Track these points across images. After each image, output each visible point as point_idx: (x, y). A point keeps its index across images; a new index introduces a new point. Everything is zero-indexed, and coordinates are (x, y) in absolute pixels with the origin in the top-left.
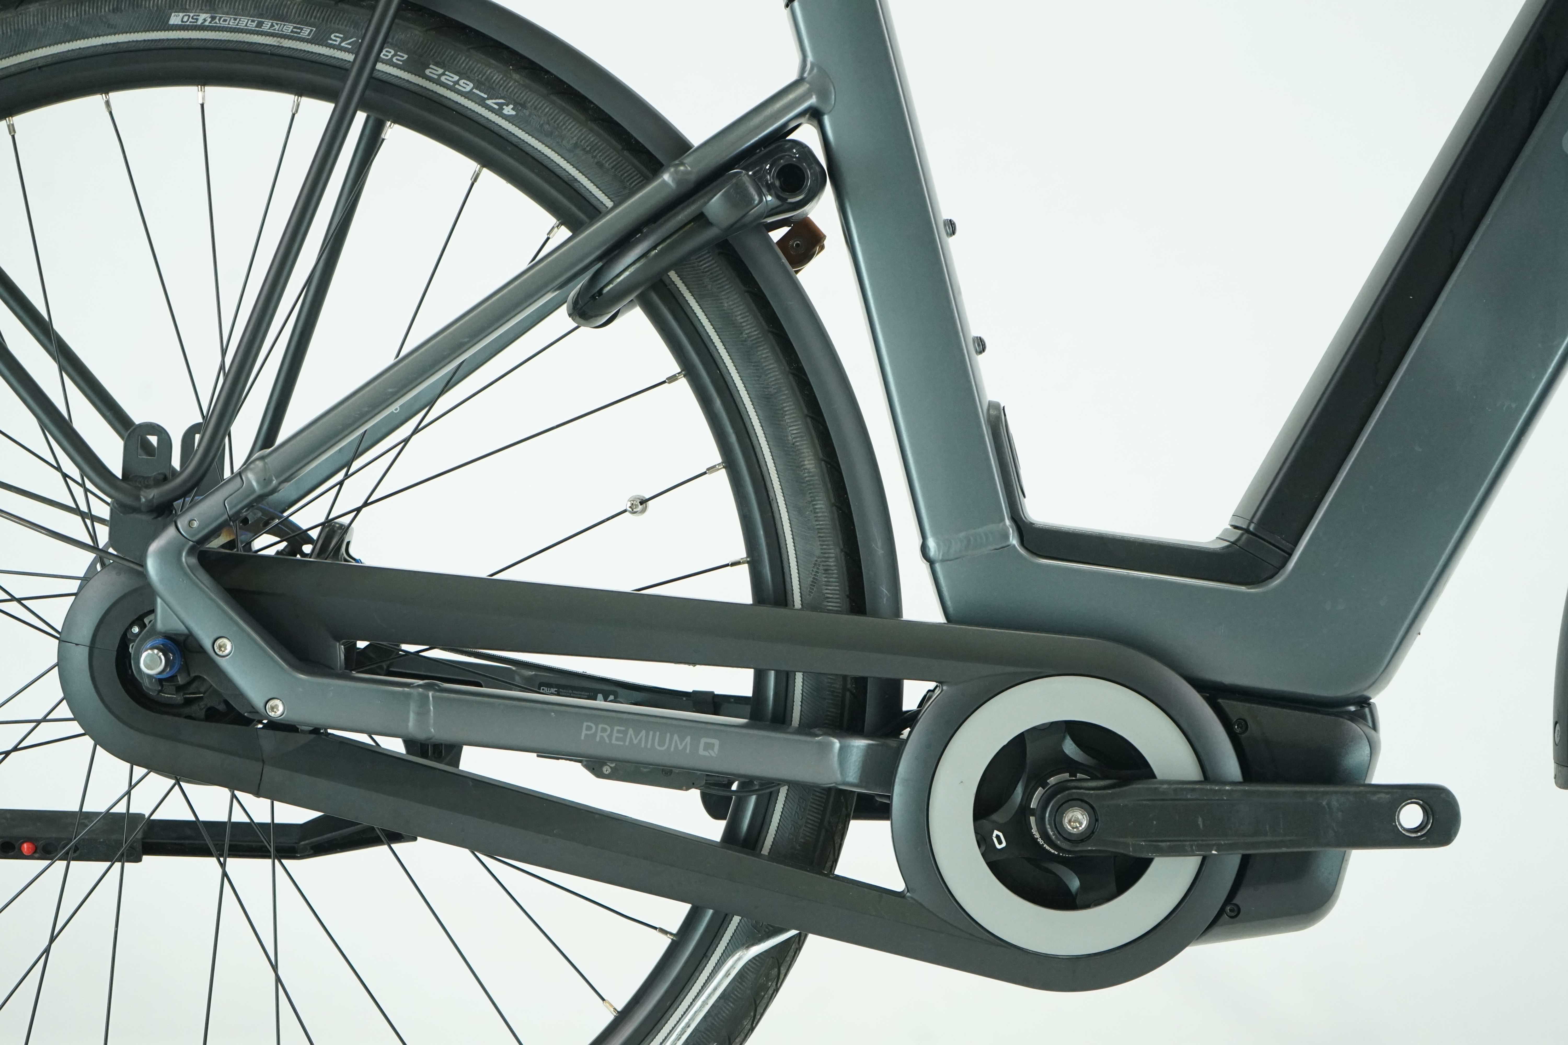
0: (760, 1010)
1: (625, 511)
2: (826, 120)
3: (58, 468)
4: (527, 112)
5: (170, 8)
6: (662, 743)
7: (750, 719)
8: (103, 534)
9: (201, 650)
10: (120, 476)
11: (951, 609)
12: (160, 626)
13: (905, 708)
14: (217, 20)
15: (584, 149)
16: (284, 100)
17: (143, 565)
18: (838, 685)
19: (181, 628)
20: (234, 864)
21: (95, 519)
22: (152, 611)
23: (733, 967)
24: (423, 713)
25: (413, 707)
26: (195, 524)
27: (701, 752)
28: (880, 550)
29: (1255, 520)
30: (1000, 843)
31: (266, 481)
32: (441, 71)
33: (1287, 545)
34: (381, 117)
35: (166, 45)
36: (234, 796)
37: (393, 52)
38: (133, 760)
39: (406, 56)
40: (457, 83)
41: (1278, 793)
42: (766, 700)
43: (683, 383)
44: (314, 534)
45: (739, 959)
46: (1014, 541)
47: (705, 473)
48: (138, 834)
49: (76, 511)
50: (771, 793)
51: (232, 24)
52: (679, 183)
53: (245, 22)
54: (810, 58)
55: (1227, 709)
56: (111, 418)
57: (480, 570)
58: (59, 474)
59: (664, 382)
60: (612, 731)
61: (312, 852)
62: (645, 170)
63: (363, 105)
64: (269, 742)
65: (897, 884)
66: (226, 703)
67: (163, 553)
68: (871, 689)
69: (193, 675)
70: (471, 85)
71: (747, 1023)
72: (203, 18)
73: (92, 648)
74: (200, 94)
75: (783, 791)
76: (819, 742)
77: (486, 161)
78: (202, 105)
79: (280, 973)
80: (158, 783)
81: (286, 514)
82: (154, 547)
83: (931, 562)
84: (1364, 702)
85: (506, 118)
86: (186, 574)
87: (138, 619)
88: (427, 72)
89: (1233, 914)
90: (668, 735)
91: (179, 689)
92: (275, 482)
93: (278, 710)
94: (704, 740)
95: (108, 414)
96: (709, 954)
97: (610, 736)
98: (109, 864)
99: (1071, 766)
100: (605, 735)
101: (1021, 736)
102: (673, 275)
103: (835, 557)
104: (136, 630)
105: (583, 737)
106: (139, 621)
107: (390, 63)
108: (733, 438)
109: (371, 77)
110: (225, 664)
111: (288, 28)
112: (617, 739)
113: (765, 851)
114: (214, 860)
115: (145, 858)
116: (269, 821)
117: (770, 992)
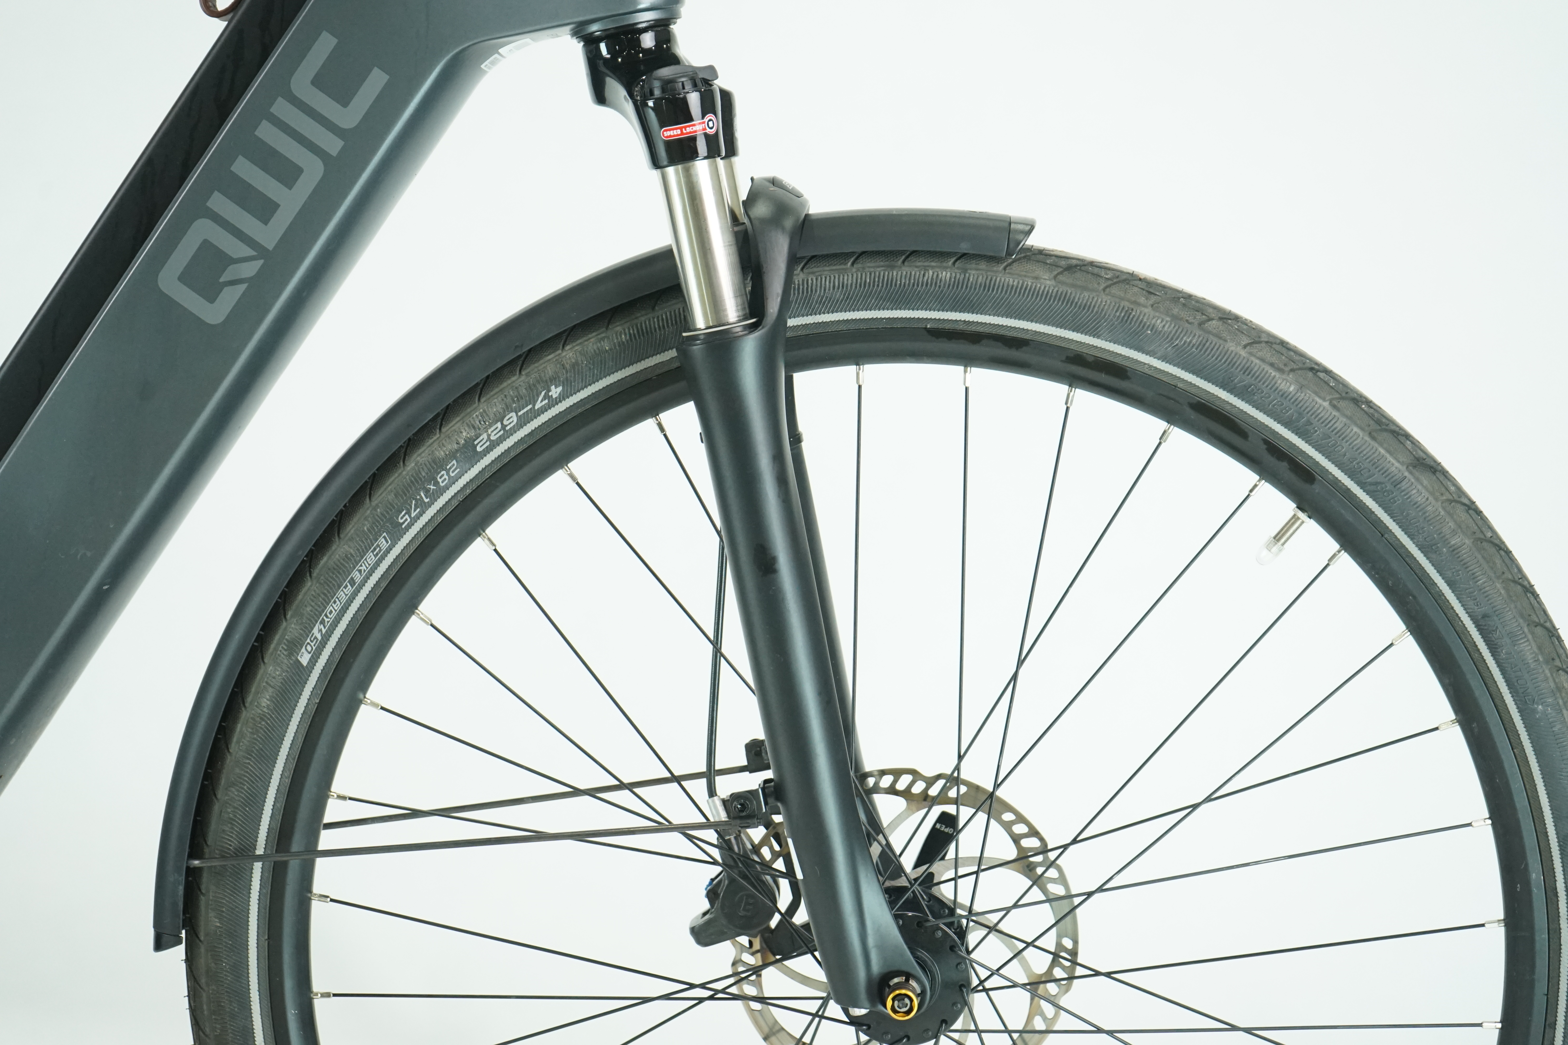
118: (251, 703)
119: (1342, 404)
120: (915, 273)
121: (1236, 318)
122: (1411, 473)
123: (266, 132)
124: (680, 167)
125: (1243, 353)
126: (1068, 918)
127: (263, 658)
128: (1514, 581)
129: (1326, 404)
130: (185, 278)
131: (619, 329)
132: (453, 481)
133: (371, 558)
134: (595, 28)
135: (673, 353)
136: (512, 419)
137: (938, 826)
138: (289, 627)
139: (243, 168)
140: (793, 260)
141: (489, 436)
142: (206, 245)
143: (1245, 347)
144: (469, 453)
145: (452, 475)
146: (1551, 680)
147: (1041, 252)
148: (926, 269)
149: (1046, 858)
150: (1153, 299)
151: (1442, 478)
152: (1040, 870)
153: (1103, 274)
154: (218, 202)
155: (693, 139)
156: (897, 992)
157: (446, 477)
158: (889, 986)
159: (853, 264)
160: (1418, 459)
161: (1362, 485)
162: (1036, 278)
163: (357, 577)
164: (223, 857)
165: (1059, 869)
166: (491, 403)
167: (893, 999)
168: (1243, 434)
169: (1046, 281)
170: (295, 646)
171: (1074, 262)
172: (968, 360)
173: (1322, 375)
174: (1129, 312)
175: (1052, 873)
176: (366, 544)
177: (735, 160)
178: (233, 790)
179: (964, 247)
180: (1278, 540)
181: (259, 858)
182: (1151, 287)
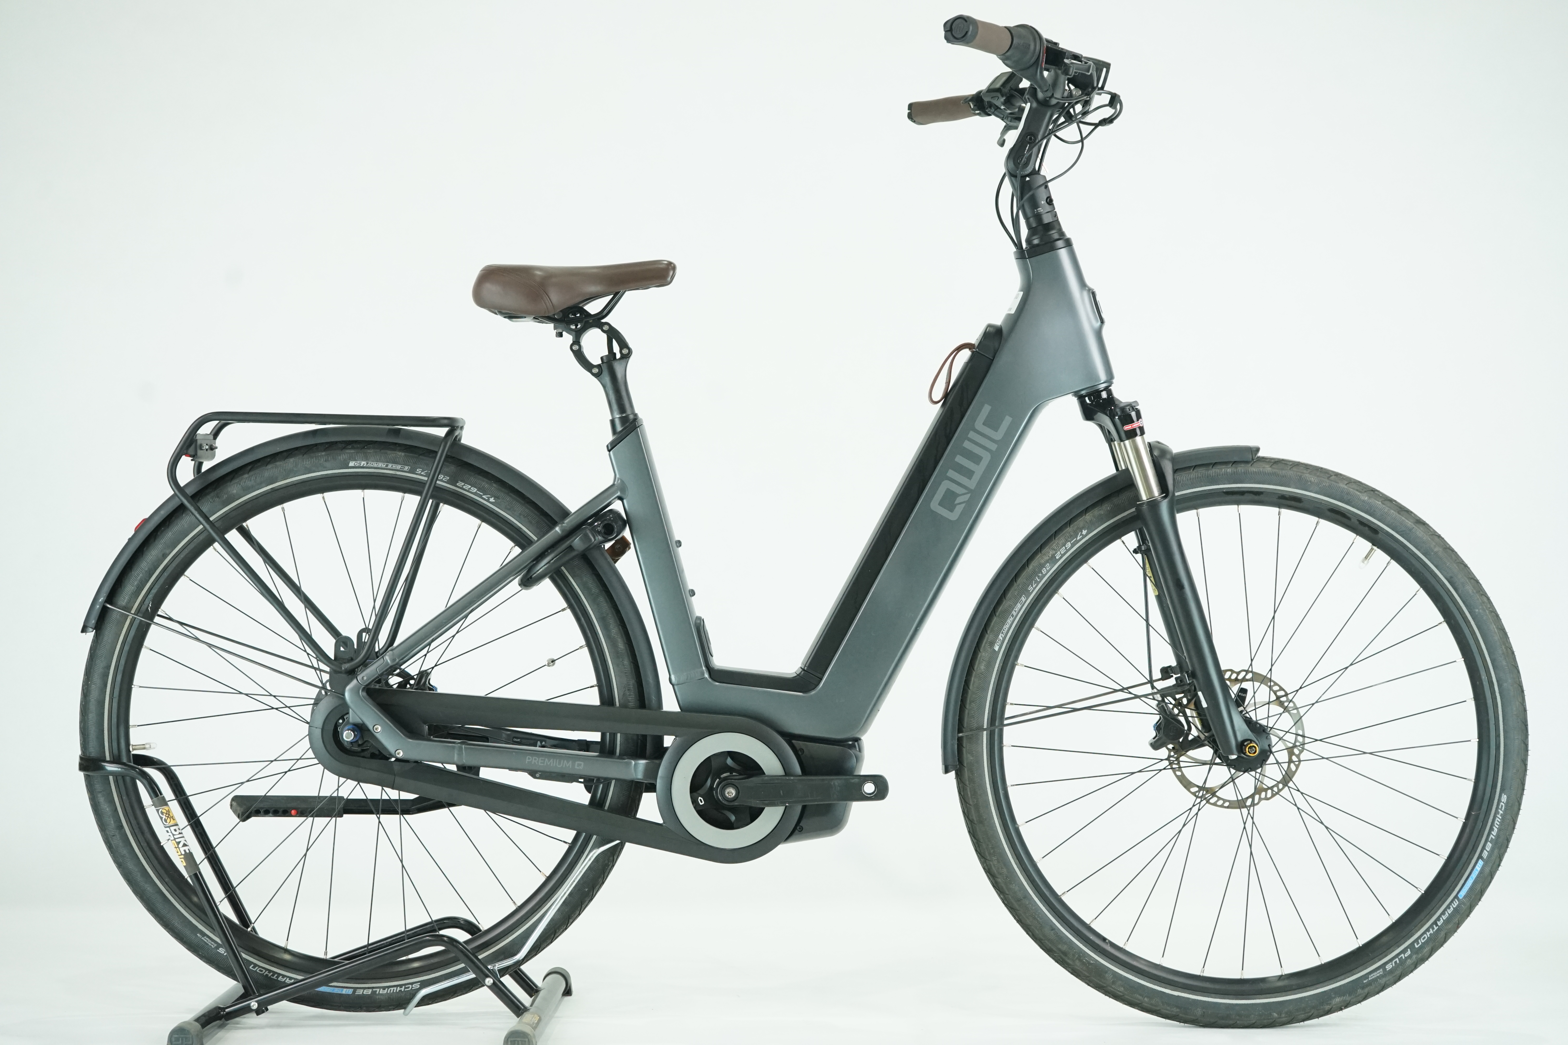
0: (606, 875)
1: (545, 665)
2: (625, 501)
3: (305, 651)
4: (499, 501)
5: (349, 459)
6: (560, 764)
7: (600, 753)
8: (326, 677)
9: (369, 730)
10: (333, 659)
11: (681, 705)
12: (351, 720)
13: (665, 745)
14: (369, 464)
15: (524, 516)
16: (398, 495)
17: (344, 695)
18: (635, 738)
19: (361, 722)
20: (384, 818)
21: (321, 671)
22: (348, 713)
23: (592, 856)
24: (460, 754)
25: (456, 752)
26: (365, 678)
27: (576, 767)
28: (651, 680)
29: (807, 666)
30: (702, 802)
31: (394, 660)
32: (463, 484)
33: (819, 675)
34: (439, 502)
35: (348, 474)
36: (383, 789)
37: (443, 476)
38: (340, 774)
39: (448, 478)
40: (470, 489)
41: (812, 780)
42: (606, 744)
43: (568, 611)
44: (415, 677)
45: (594, 853)
46: (707, 675)
47: (578, 649)
48: (341, 805)
49: (312, 667)
50: (609, 783)
51: (375, 465)
52: (562, 530)
53: (380, 465)
54: (618, 476)
55: (796, 745)
56: (326, 626)
57: (482, 694)
58: (306, 653)
59: (560, 611)
60: (539, 760)
61: (416, 811)
62: (549, 524)
63: (432, 497)
64: (397, 767)
65: (661, 821)
66: (379, 751)
67: (352, 690)
68: (649, 739)
69: (365, 740)
70: (476, 490)
71: (600, 880)
72: (363, 463)
73: (323, 730)
74: (363, 493)
75: (613, 782)
76: (626, 762)
77: (484, 520)
78: (363, 498)
79: (403, 863)
80: (351, 783)
81: (403, 667)
82: (348, 688)
83: (673, 685)
84: (857, 740)
85: (491, 503)
86: (362, 700)
87: (341, 717)
88: (458, 484)
89: (800, 830)
90: (562, 761)
91: (359, 745)
92: (397, 660)
93: (401, 754)
94: (577, 763)
95: (325, 625)
96: (584, 851)
97: (538, 762)
98: (330, 818)
99: (730, 770)
100: (536, 761)
101: (709, 758)
102: (563, 568)
103: (633, 684)
104: (341, 721)
105: (527, 762)
106: (342, 718)
107: (441, 480)
108: (589, 635)
109: (435, 487)
110: (378, 736)
111: (399, 467)
112: (541, 763)
113: (606, 808)
114: (375, 816)
115: (344, 815)
116: (398, 798)
117: (610, 867)
118: (977, 668)
119: (1386, 502)
120: (1218, 471)
121: (1341, 475)
122: (1415, 525)
123: (967, 444)
124: (1130, 440)
125: (1346, 487)
126: (1299, 721)
127: (979, 650)
128: (1461, 563)
129: (1380, 503)
130: (941, 504)
131: (1106, 505)
132: (1048, 572)
133: (1019, 605)
134: (1083, 392)
135: (1133, 510)
136: (1069, 545)
137: (1240, 694)
138: (989, 636)
139: (959, 459)
140: (1175, 471)
141: (1060, 552)
142: (948, 491)
143: (1346, 484)
144: (1053, 560)
145: (1048, 569)
146: (1480, 599)
147: (1263, 458)
148: (1221, 469)
149: (1288, 699)
150: (1309, 470)
151: (1427, 526)
152: (1286, 704)
153: (1288, 463)
154: (951, 473)
155: (1135, 429)
156: (1249, 746)
157: (1045, 570)
158: (1244, 745)
159: (1193, 470)
160: (1417, 520)
161: (1397, 532)
162: (1264, 468)
163: (1014, 613)
164: (971, 731)
165: (1294, 703)
166: (1060, 539)
167: (1249, 749)
168: (1349, 518)
169: (1268, 468)
170: (992, 644)
171: (1276, 460)
172: (1238, 503)
173: (1376, 492)
174: (1301, 477)
175: (1291, 705)
176: (1017, 599)
177: (1144, 436)
178: (973, 704)
179: (1236, 459)
180: (1366, 559)
181: (985, 730)
182: (1307, 467)
